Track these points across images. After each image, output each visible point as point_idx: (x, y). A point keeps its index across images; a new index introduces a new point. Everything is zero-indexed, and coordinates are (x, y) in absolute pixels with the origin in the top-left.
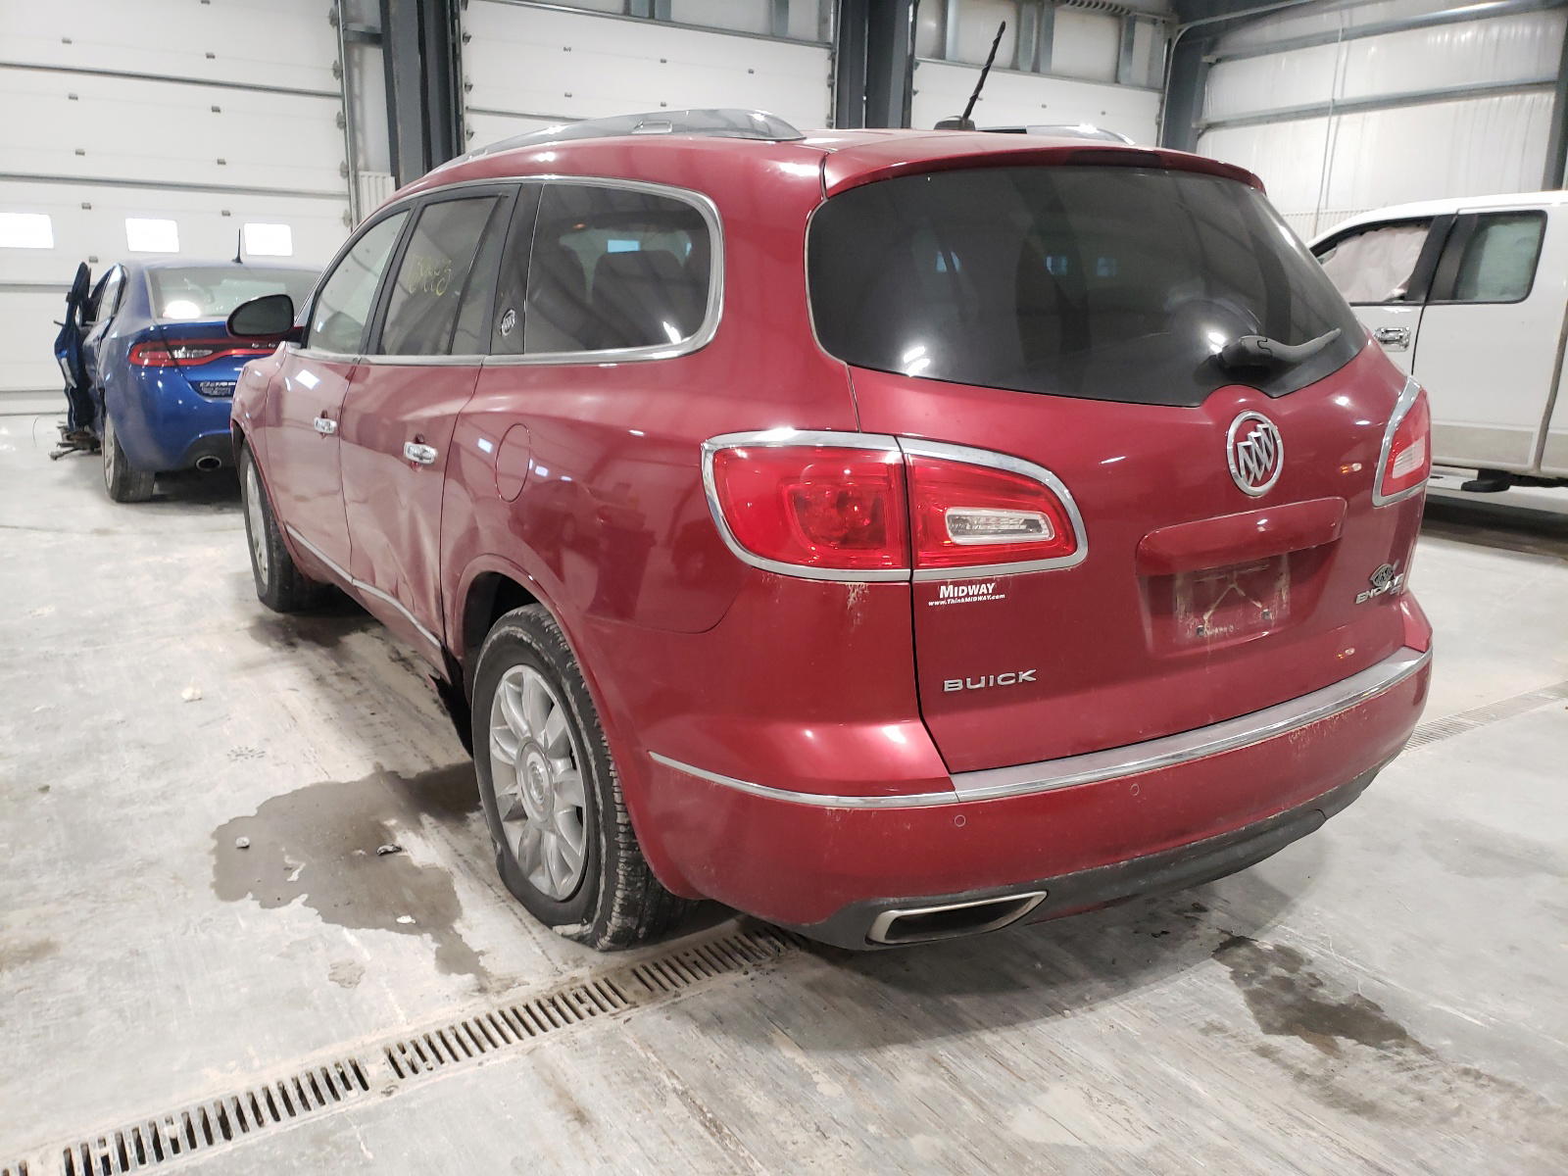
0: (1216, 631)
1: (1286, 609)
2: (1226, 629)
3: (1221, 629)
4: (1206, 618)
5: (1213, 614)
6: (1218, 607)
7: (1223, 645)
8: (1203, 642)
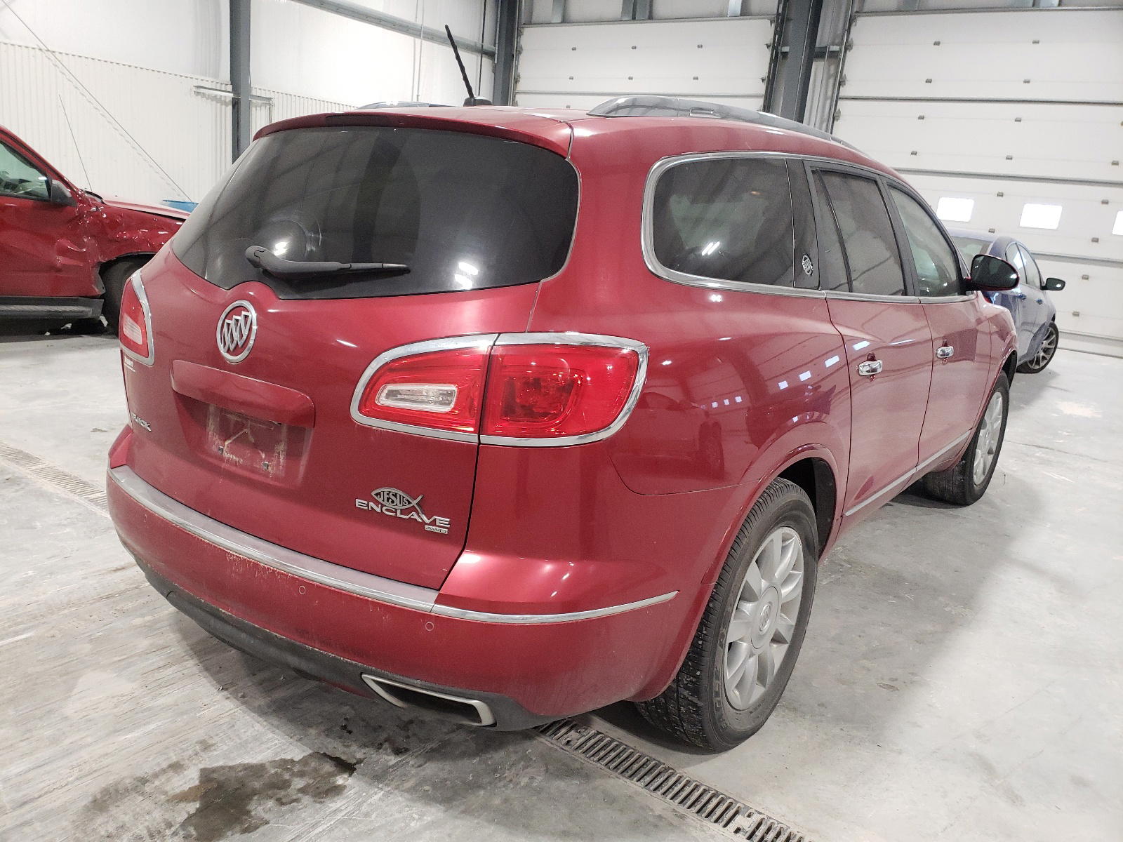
0: (231, 456)
1: (282, 470)
2: (237, 459)
3: (235, 458)
4: (226, 443)
5: (230, 443)
6: (234, 440)
7: (233, 469)
8: (222, 459)
